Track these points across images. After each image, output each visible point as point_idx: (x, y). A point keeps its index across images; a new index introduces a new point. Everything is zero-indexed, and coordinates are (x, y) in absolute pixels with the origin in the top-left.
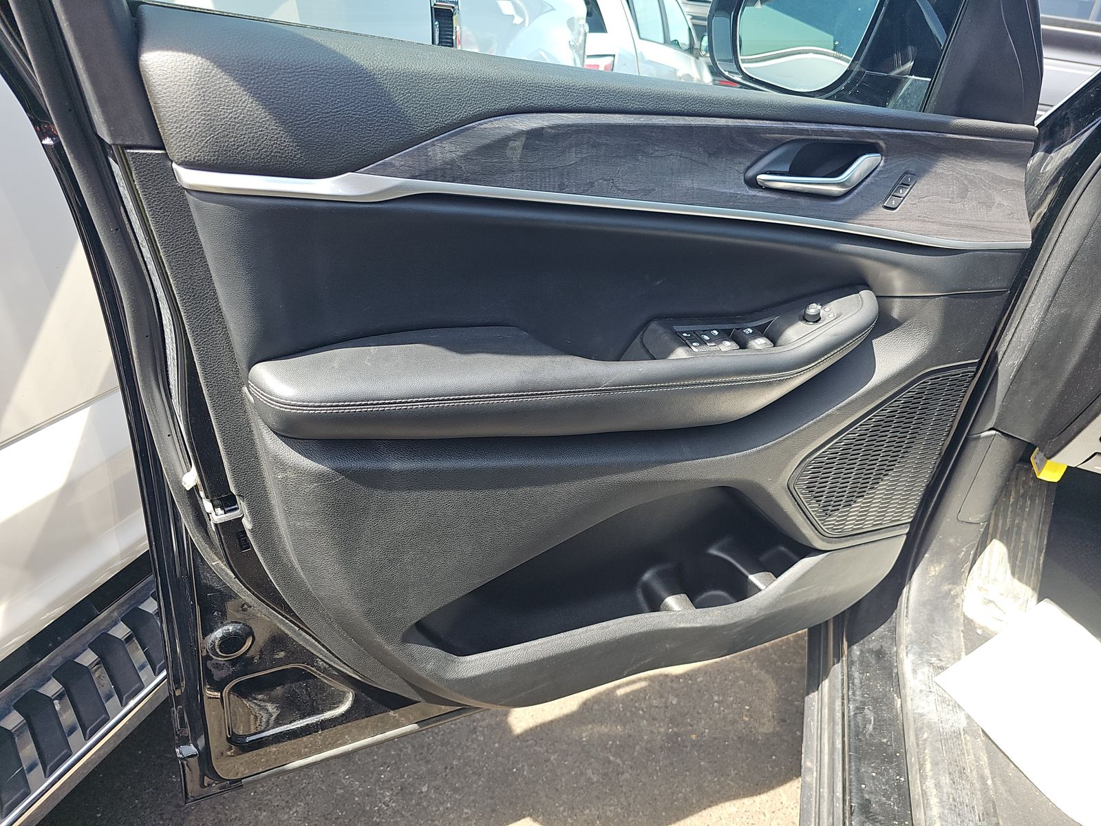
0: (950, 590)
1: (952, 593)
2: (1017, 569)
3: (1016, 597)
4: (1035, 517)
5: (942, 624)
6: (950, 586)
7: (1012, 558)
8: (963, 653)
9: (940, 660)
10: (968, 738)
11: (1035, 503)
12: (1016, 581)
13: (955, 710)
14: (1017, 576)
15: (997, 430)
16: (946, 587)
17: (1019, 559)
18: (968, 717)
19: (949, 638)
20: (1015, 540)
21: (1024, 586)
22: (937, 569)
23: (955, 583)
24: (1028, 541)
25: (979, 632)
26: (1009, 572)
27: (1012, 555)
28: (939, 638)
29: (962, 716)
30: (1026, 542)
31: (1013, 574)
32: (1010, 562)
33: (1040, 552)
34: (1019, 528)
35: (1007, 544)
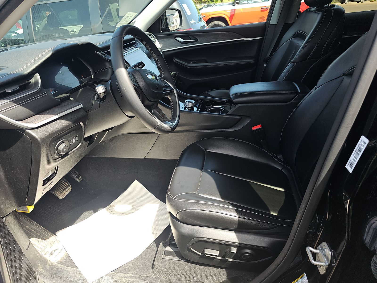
0: (49, 265)
1: (50, 265)
2: (44, 238)
3: (54, 242)
4: (27, 222)
5: (63, 273)
6: (48, 265)
7: (38, 237)
8: (77, 269)
9: (80, 279)
10: (115, 278)
11: (21, 220)
12: (48, 240)
13: (104, 280)
14: (46, 239)
15: (4, 217)
16: (48, 267)
17: (40, 235)
18: (106, 275)
19: (70, 273)
20: (32, 233)
21: (51, 238)
22: (40, 267)
23: (47, 263)
24: (34, 229)
25: (64, 261)
26: (43, 241)
27: (37, 237)
28: (69, 277)
29: (106, 277)
30: (35, 230)
31: (45, 240)
32: (40, 239)
33: (40, 227)
34: (28, 229)
35: (33, 237)
